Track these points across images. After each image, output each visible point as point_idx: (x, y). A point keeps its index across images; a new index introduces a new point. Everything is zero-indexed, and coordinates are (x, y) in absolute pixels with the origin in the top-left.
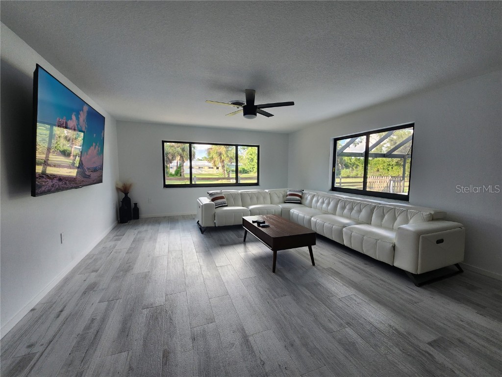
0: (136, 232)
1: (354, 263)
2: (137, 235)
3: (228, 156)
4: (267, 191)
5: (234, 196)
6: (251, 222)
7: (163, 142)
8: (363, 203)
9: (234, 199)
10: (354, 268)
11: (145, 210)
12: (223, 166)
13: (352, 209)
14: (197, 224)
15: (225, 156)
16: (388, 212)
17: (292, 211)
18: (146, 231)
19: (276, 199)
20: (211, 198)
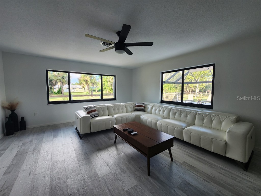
0: (21, 144)
1: (195, 155)
2: (21, 147)
3: (91, 82)
4: (123, 104)
5: (103, 109)
6: (122, 131)
7: (47, 71)
8: (188, 111)
9: (103, 111)
10: (189, 155)
11: (31, 122)
12: (89, 88)
13: (180, 115)
14: (75, 130)
15: (90, 82)
16: (206, 117)
17: (142, 117)
18: (31, 141)
19: (129, 109)
20: (87, 112)
